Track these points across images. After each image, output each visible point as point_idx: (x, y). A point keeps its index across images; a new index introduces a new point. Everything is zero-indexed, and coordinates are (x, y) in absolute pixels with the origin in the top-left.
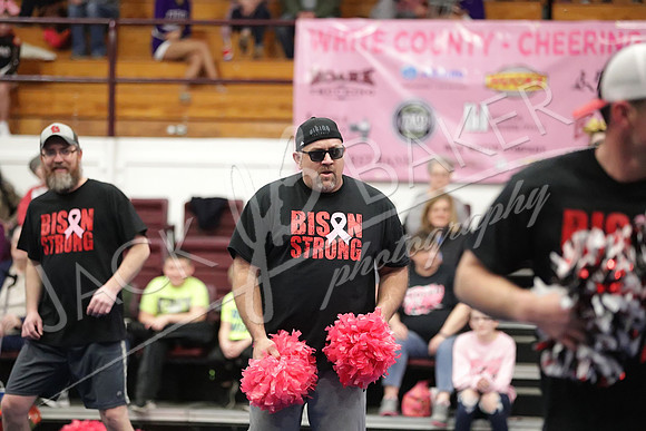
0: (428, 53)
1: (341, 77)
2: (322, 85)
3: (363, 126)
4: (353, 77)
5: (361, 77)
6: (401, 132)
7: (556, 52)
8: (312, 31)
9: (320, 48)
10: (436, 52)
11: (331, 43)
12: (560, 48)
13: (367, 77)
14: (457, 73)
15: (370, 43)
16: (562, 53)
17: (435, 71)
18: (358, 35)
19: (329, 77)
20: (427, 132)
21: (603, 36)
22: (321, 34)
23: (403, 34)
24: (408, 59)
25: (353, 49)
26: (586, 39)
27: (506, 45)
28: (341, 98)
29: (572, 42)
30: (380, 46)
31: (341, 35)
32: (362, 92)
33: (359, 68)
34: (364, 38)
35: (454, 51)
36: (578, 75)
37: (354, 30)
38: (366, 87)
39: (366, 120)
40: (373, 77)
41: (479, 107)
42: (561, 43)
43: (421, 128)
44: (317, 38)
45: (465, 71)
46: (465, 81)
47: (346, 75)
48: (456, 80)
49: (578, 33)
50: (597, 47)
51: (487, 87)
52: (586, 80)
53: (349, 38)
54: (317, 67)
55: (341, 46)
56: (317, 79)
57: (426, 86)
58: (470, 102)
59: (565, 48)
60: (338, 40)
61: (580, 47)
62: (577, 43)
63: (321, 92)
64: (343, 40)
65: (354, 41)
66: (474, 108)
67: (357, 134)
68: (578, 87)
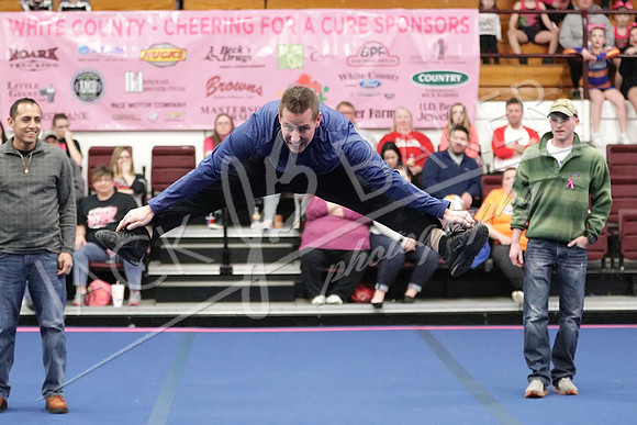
0: (97, 35)
1: (33, 55)
2: (19, 61)
3: (50, 91)
4: (42, 54)
5: (47, 54)
6: (78, 94)
7: (192, 33)
8: (10, 21)
9: (17, 33)
10: (103, 35)
11: (26, 28)
12: (194, 30)
13: (52, 54)
14: (119, 49)
15: (54, 28)
16: (196, 33)
17: (102, 49)
18: (45, 23)
19: (24, 54)
20: (98, 94)
21: (225, 19)
22: (17, 22)
23: (79, 21)
24: (82, 40)
25: (41, 33)
26: (213, 24)
27: (155, 28)
28: (34, 70)
29: (203, 26)
30: (61, 30)
31: (32, 23)
32: (49, 65)
33: (46, 47)
34: (49, 25)
35: (116, 33)
36: (209, 49)
37: (41, 20)
38: (52, 61)
39: (52, 86)
40: (56, 53)
41: (136, 75)
42: (195, 26)
43: (94, 91)
44: (14, 25)
45: (125, 48)
46: (125, 56)
47: (37, 54)
48: (119, 55)
49: (207, 19)
50: (222, 28)
51: (142, 60)
52: (215, 53)
53: (38, 25)
54: (14, 48)
55: (32, 30)
56: (14, 56)
57: (97, 60)
58: (130, 71)
59: (198, 29)
60: (30, 27)
61: (209, 29)
62: (207, 26)
63: (18, 66)
64: (35, 27)
65: (41, 27)
66: (132, 75)
67: (46, 97)
68: (208, 58)
